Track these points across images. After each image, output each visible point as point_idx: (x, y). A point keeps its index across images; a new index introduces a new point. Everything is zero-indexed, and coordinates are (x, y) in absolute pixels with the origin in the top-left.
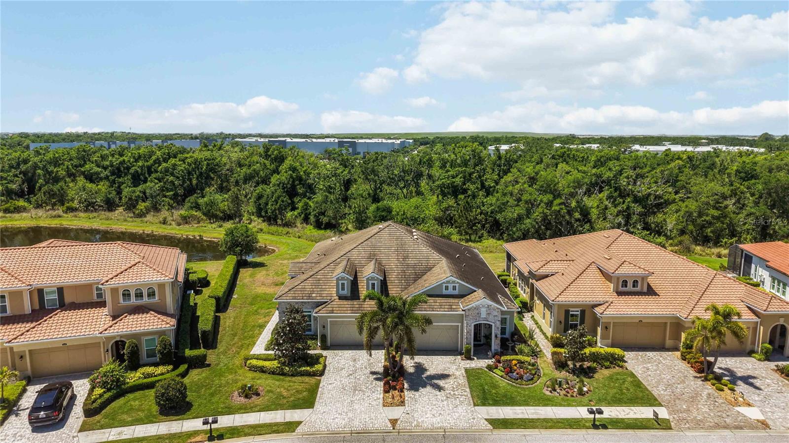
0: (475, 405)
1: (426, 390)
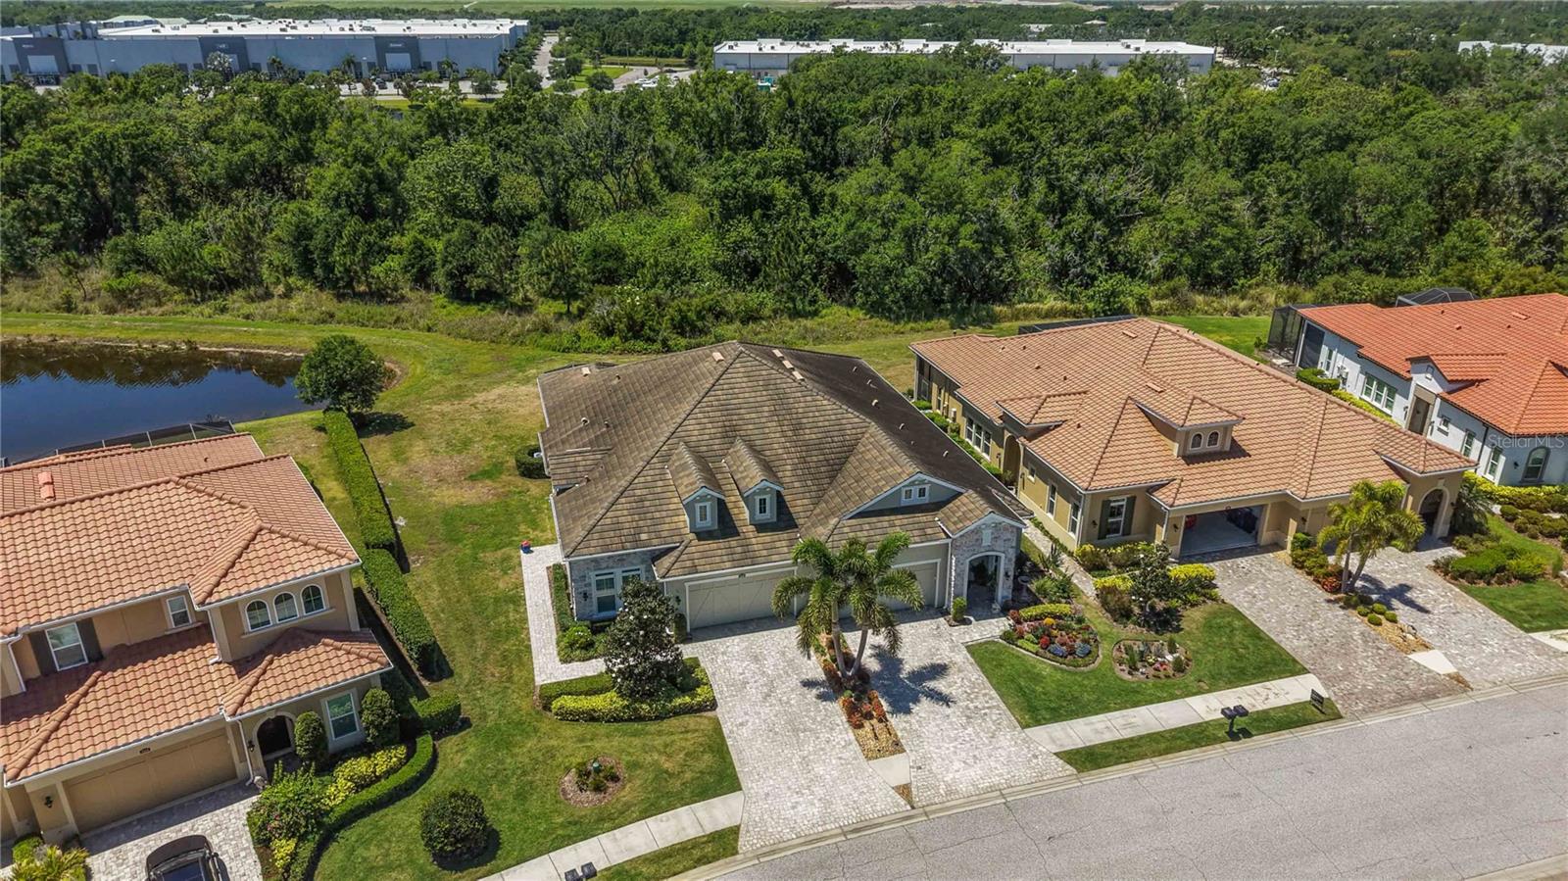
0: (1023, 727)
1: (924, 708)
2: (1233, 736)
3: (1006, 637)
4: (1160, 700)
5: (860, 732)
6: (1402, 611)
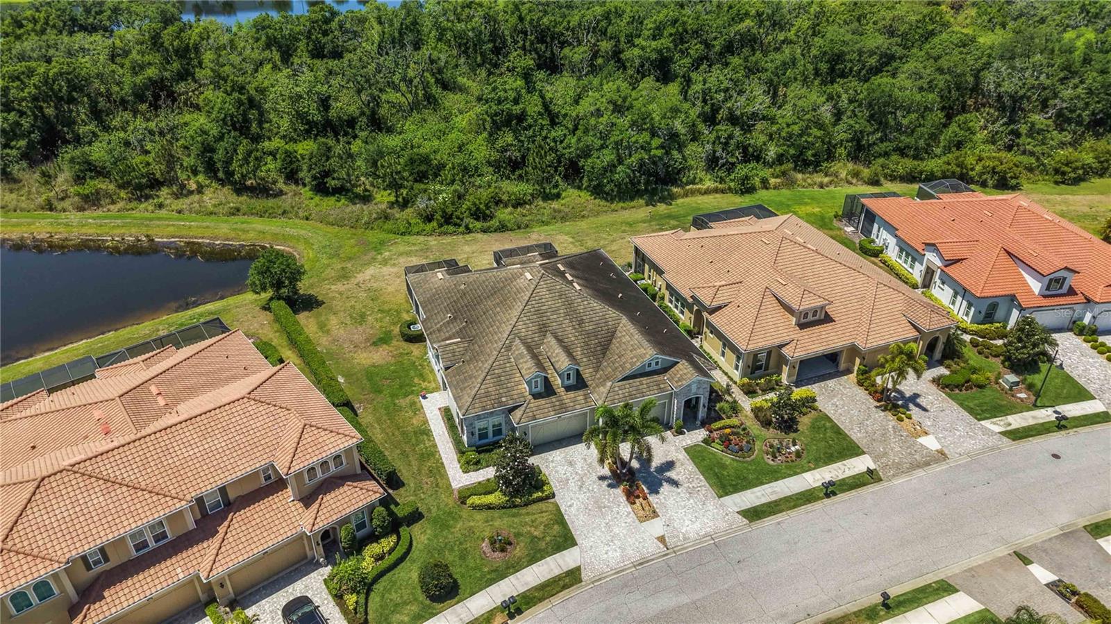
0: (720, 497)
1: (666, 488)
2: (827, 495)
3: (705, 441)
4: (789, 476)
5: (634, 506)
6: (914, 411)
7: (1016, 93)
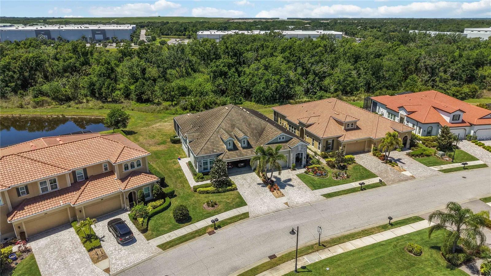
0: (312, 190)
1: (288, 187)
2: (362, 190)
3: (306, 172)
4: (344, 184)
5: (273, 193)
6: (399, 164)
7: (433, 65)
